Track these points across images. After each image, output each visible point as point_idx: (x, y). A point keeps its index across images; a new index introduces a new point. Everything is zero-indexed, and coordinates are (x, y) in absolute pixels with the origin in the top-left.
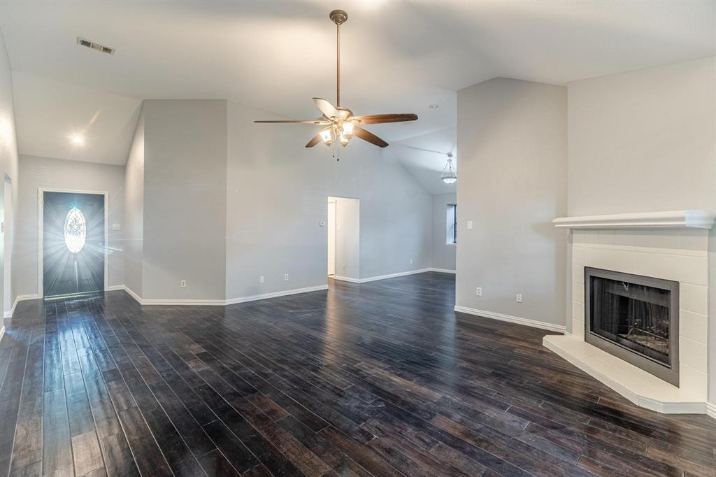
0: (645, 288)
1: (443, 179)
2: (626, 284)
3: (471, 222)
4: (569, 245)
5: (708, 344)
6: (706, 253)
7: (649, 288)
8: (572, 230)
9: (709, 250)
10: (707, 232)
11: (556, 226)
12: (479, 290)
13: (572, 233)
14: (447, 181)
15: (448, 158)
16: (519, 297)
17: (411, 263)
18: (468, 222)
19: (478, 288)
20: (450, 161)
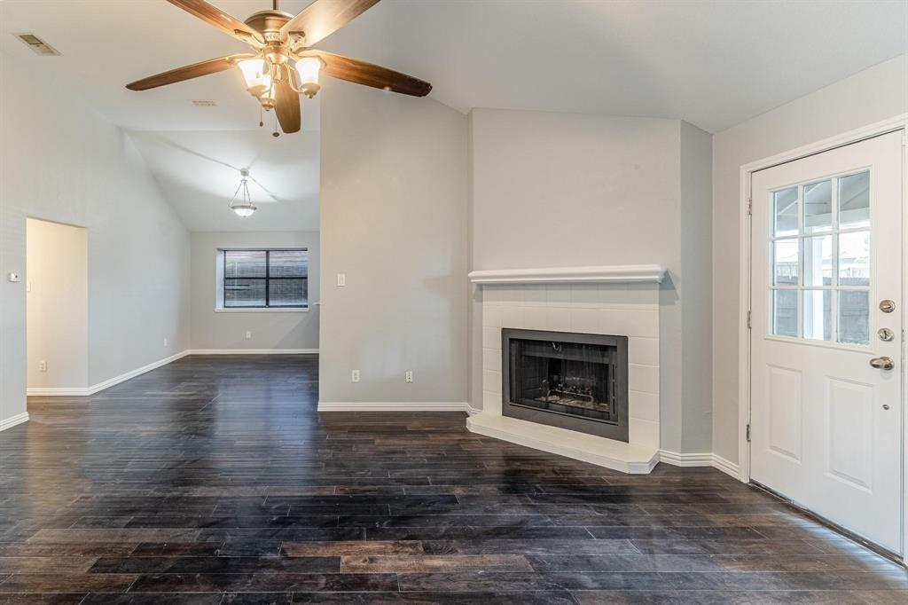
0: (584, 347)
1: (233, 208)
2: (557, 343)
3: (344, 276)
4: (475, 304)
5: (660, 394)
6: (657, 306)
7: (587, 346)
8: (481, 287)
9: (660, 304)
10: (658, 286)
11: (472, 281)
12: (356, 374)
13: (481, 290)
14: (240, 212)
15: (242, 177)
16: (409, 375)
17: (166, 344)
18: (339, 275)
19: (354, 371)
20: (245, 182)
